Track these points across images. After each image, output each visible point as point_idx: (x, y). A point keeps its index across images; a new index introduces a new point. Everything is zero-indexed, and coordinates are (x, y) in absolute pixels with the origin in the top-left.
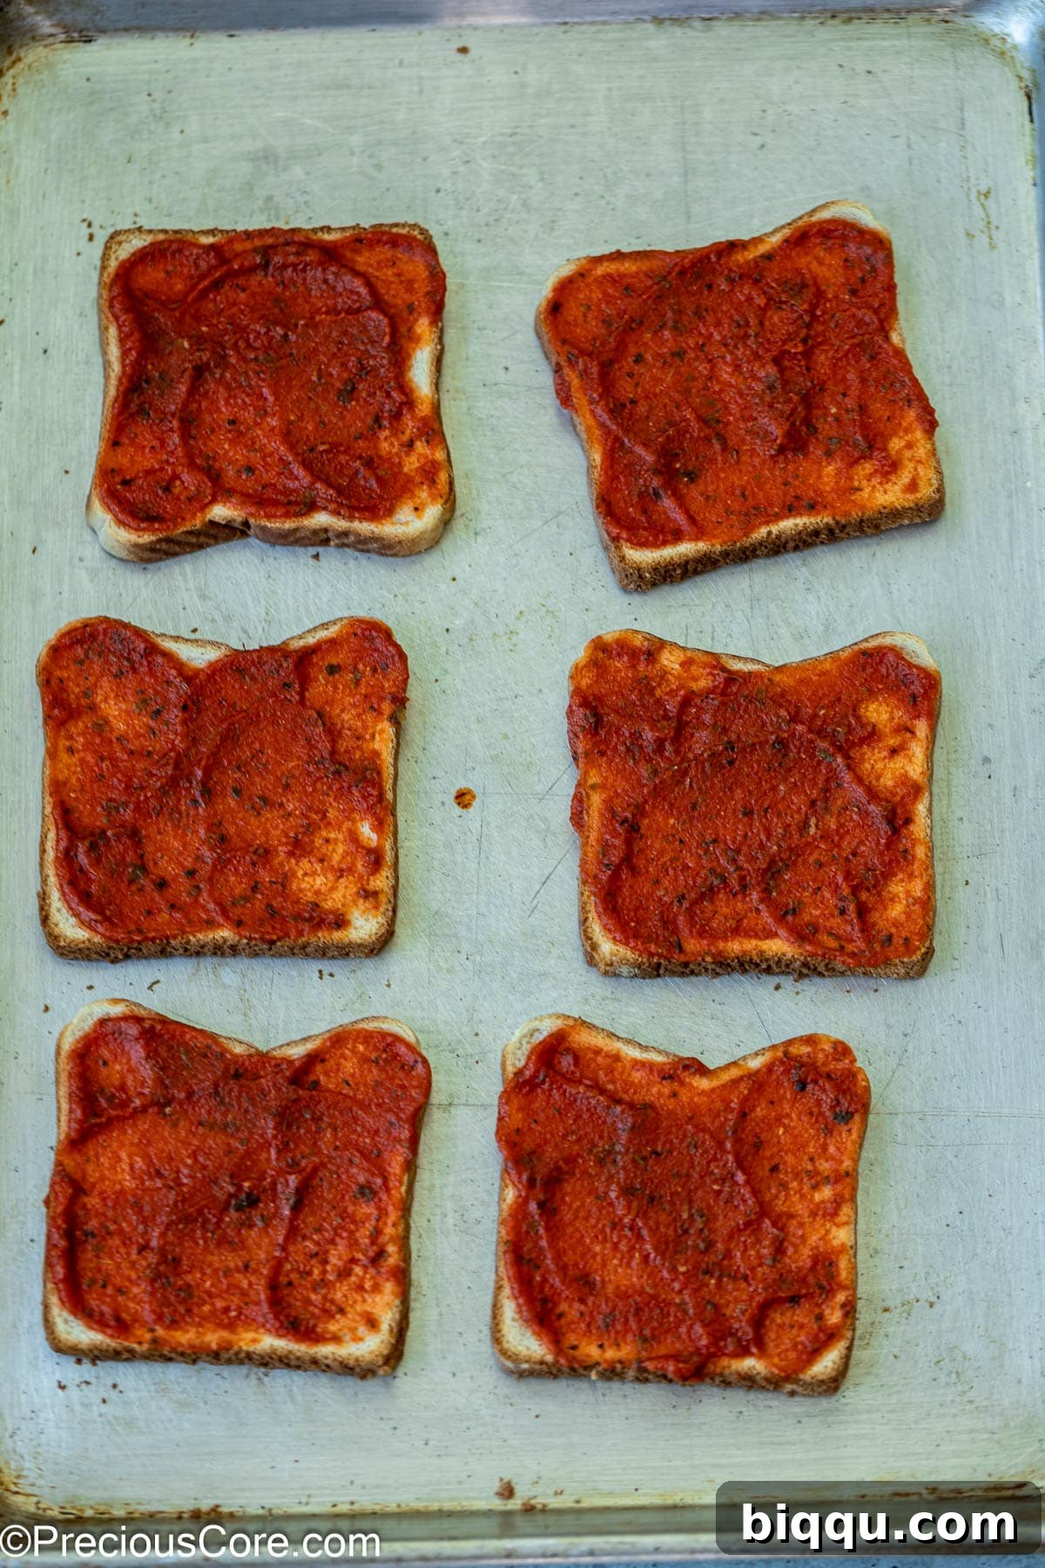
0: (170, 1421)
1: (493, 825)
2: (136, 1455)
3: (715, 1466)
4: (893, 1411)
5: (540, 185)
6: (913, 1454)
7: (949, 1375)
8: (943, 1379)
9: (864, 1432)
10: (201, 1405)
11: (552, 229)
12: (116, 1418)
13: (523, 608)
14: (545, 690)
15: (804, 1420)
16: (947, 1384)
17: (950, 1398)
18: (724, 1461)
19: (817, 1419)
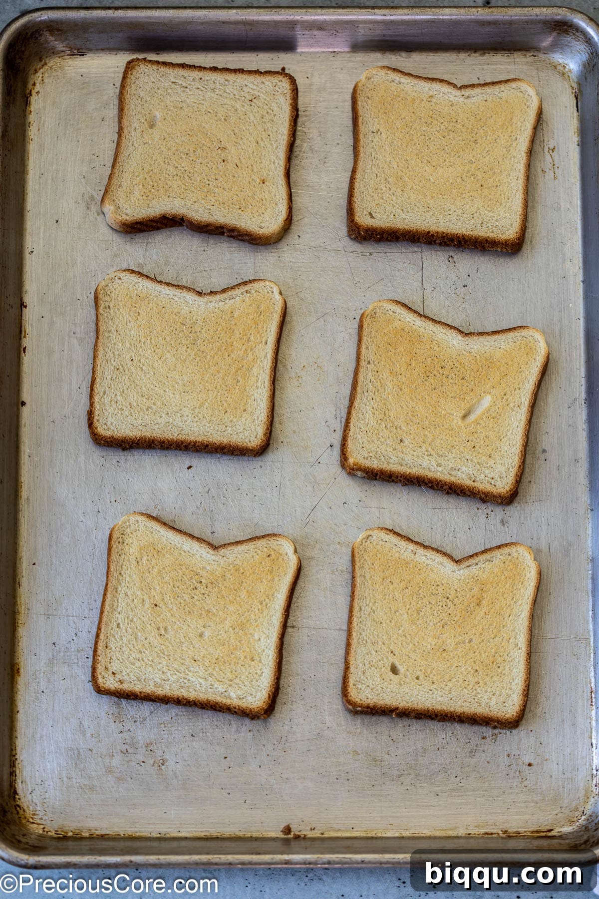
0: (113, 787)
1: (287, 479)
2: (94, 805)
3: (393, 817)
4: (486, 791)
5: (319, 138)
6: (496, 813)
7: (515, 773)
8: (512, 774)
9: (470, 801)
10: (129, 779)
11: (325, 162)
12: (85, 785)
13: (305, 364)
14: (316, 408)
15: (440, 794)
16: (514, 777)
17: (515, 784)
18: (398, 814)
19: (447, 794)
